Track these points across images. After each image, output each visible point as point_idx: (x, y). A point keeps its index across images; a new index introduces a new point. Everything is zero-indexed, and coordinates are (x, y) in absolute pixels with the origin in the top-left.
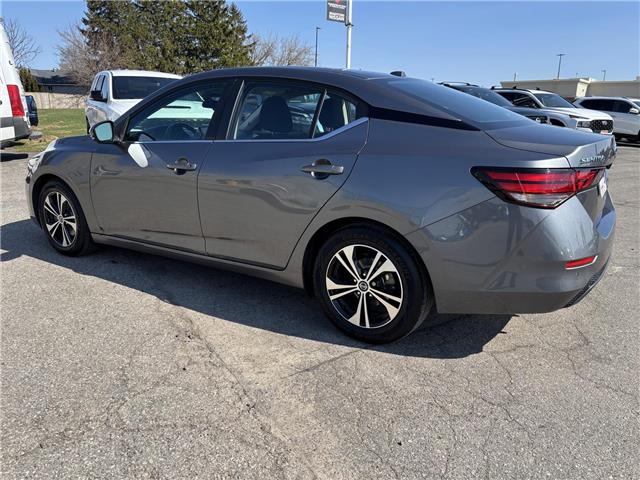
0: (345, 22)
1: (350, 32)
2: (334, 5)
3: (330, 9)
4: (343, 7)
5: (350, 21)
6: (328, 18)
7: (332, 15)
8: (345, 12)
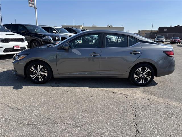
0: (34, 7)
1: (36, 10)
2: (30, 2)
3: (30, 3)
4: (33, 3)
5: (36, 7)
6: (29, 6)
7: (30, 5)
8: (34, 4)
